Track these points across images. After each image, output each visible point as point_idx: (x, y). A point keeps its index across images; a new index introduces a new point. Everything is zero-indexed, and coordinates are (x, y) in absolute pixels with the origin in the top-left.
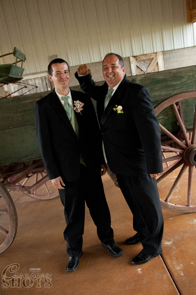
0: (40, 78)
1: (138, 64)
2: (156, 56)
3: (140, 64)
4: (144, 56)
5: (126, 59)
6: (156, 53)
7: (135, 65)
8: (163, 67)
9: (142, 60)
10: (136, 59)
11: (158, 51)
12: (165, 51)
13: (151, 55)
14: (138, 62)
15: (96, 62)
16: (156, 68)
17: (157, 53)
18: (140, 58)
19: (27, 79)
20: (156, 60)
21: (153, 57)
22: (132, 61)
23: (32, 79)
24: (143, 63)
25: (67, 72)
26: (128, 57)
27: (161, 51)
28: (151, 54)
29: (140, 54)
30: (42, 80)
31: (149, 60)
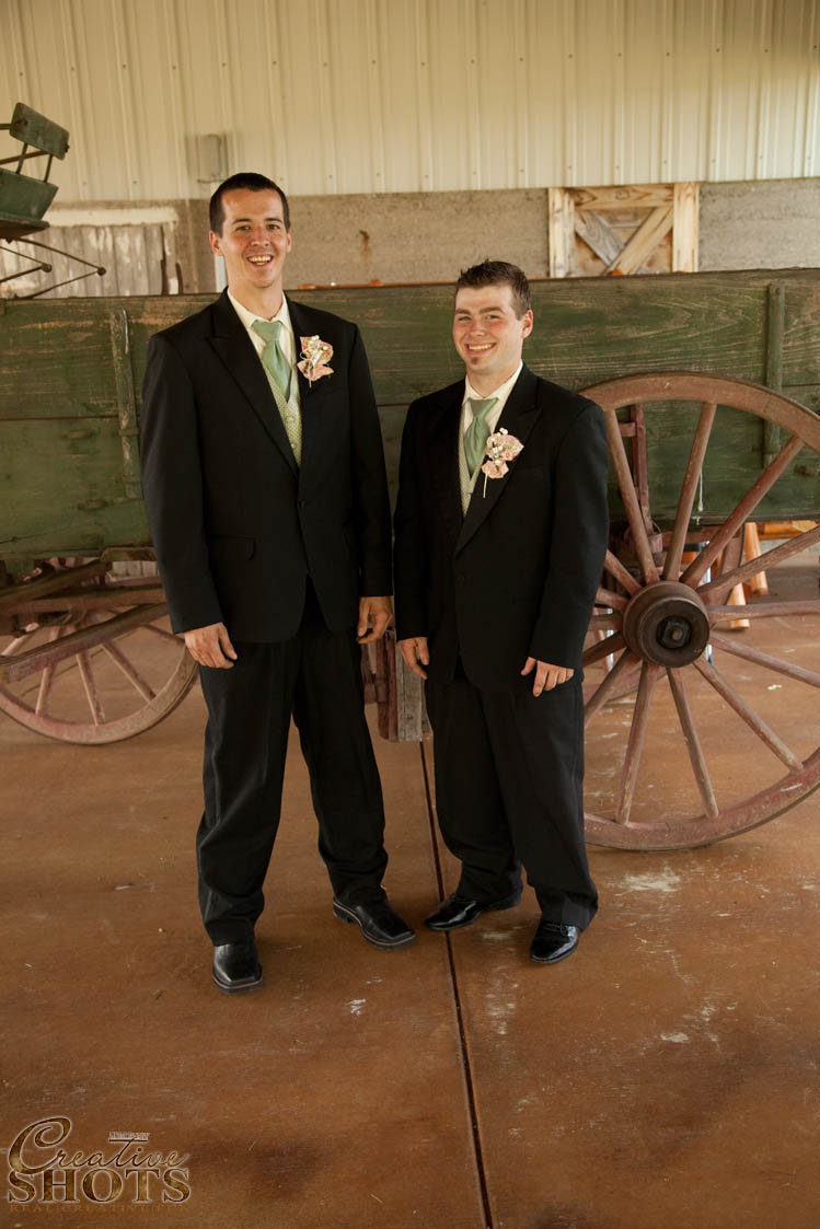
0: (137, 226)
1: (582, 225)
2: (669, 200)
3: (589, 230)
4: (613, 193)
5: (531, 196)
6: (670, 187)
7: (569, 231)
8: (693, 251)
9: (602, 212)
10: (578, 204)
11: (680, 180)
12: (714, 183)
13: (648, 194)
14: (586, 216)
15: (397, 195)
16: (663, 253)
17: (676, 189)
18: (594, 198)
19: (79, 223)
20: (666, 221)
21: (652, 204)
22: (558, 211)
23: (103, 227)
24: (604, 222)
25: (279, 228)
26: (541, 189)
27: (693, 179)
28: (648, 191)
29: (597, 183)
30: (147, 239)
31: (636, 214)
